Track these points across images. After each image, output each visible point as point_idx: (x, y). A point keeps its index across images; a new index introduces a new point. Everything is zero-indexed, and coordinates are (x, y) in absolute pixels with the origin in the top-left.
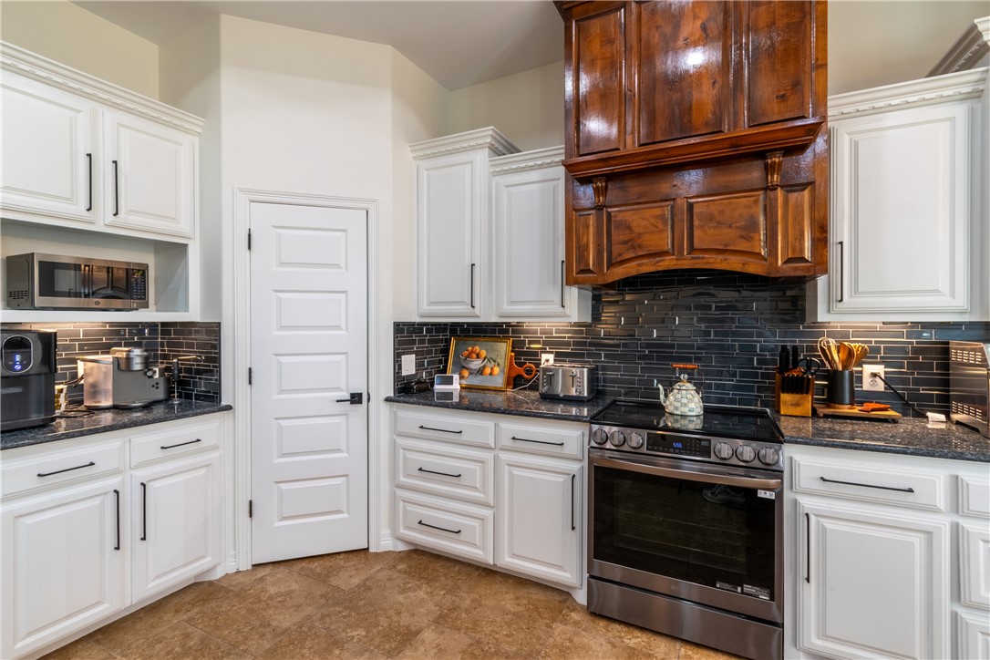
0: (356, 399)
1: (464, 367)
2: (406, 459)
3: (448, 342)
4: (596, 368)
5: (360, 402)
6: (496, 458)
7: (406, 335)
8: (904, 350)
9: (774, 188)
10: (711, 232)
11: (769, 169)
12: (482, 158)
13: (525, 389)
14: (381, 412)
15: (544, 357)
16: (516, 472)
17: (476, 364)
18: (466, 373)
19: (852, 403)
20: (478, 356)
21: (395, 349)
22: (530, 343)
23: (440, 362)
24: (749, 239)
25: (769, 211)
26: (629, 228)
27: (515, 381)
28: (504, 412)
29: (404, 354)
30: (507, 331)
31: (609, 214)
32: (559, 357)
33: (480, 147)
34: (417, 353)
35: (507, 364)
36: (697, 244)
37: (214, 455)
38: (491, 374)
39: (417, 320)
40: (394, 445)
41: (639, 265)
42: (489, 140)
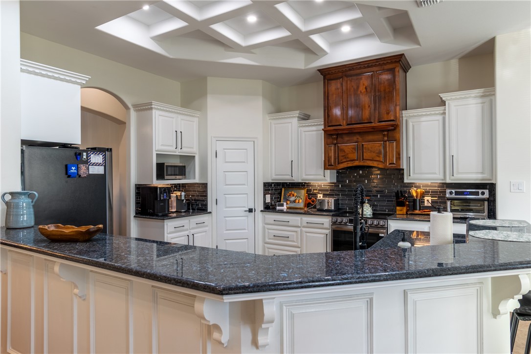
0: (250, 211)
1: (288, 200)
2: (268, 232)
3: (281, 190)
4: (338, 200)
5: (252, 212)
6: (301, 230)
7: (267, 186)
8: (437, 192)
9: (386, 141)
10: (369, 154)
11: (384, 135)
12: (295, 121)
13: (311, 208)
14: (259, 216)
15: (319, 195)
16: (308, 234)
17: (292, 199)
18: (289, 202)
19: (420, 210)
20: (293, 196)
21: (264, 192)
22: (314, 190)
23: (278, 198)
24: (379, 157)
25: (385, 148)
26: (344, 151)
27: (308, 205)
28: (304, 214)
29: (266, 194)
30: (304, 185)
31: (338, 146)
32: (325, 195)
33: (295, 117)
34: (271, 194)
35: (305, 198)
36: (364, 158)
37: (207, 228)
38: (298, 202)
39: (271, 181)
40: (264, 228)
41: (348, 164)
42: (298, 115)
